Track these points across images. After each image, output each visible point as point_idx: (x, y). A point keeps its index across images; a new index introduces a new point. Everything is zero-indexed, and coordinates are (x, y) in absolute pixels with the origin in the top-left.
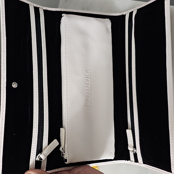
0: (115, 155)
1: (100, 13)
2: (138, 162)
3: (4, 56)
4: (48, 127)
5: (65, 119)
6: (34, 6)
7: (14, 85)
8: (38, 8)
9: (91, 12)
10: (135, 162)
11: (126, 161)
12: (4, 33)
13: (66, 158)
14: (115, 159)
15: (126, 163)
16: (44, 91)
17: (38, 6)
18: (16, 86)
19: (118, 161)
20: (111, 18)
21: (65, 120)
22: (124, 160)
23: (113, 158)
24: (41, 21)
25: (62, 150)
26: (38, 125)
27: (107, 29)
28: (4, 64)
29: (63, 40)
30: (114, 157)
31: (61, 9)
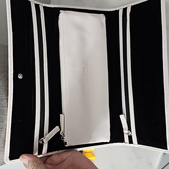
0: (110, 138)
1: (95, 8)
2: (133, 143)
3: (11, 50)
4: (48, 113)
5: (64, 106)
6: (35, 4)
7: (20, 76)
8: (39, 5)
9: (86, 8)
10: (129, 143)
11: (121, 143)
12: (10, 29)
13: (66, 142)
14: (110, 142)
15: (121, 145)
16: (45, 81)
17: (38, 3)
18: (22, 77)
19: (114, 143)
20: (105, 13)
21: (64, 108)
22: (119, 143)
23: (108, 141)
24: (41, 17)
25: (62, 134)
26: (40, 112)
27: (102, 24)
28: (11, 57)
29: (61, 34)
30: (110, 140)
31: (59, 5)
